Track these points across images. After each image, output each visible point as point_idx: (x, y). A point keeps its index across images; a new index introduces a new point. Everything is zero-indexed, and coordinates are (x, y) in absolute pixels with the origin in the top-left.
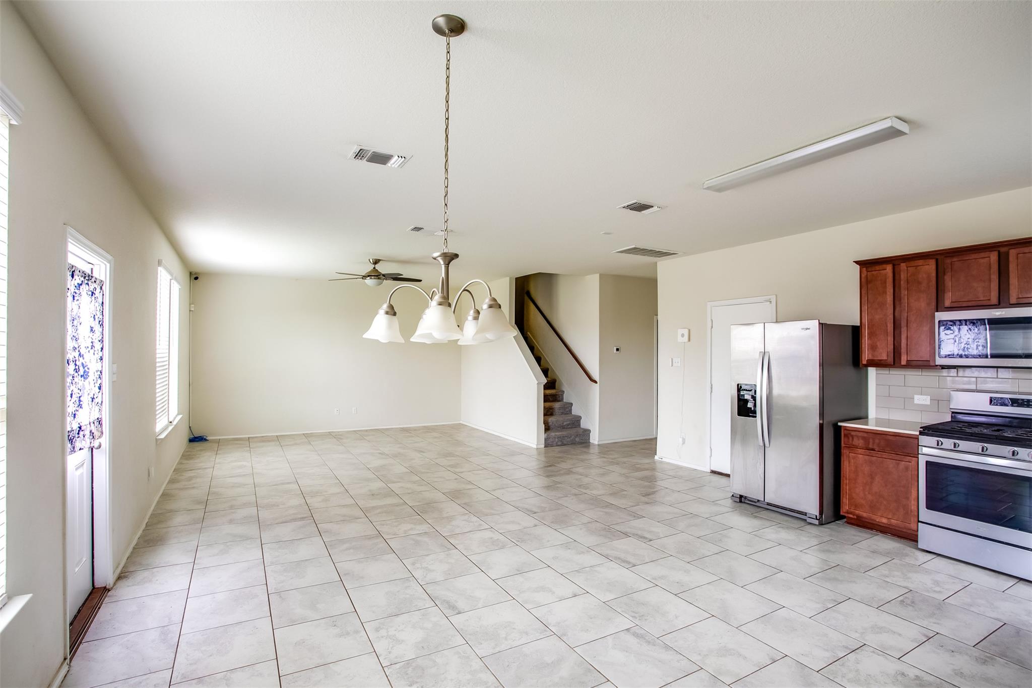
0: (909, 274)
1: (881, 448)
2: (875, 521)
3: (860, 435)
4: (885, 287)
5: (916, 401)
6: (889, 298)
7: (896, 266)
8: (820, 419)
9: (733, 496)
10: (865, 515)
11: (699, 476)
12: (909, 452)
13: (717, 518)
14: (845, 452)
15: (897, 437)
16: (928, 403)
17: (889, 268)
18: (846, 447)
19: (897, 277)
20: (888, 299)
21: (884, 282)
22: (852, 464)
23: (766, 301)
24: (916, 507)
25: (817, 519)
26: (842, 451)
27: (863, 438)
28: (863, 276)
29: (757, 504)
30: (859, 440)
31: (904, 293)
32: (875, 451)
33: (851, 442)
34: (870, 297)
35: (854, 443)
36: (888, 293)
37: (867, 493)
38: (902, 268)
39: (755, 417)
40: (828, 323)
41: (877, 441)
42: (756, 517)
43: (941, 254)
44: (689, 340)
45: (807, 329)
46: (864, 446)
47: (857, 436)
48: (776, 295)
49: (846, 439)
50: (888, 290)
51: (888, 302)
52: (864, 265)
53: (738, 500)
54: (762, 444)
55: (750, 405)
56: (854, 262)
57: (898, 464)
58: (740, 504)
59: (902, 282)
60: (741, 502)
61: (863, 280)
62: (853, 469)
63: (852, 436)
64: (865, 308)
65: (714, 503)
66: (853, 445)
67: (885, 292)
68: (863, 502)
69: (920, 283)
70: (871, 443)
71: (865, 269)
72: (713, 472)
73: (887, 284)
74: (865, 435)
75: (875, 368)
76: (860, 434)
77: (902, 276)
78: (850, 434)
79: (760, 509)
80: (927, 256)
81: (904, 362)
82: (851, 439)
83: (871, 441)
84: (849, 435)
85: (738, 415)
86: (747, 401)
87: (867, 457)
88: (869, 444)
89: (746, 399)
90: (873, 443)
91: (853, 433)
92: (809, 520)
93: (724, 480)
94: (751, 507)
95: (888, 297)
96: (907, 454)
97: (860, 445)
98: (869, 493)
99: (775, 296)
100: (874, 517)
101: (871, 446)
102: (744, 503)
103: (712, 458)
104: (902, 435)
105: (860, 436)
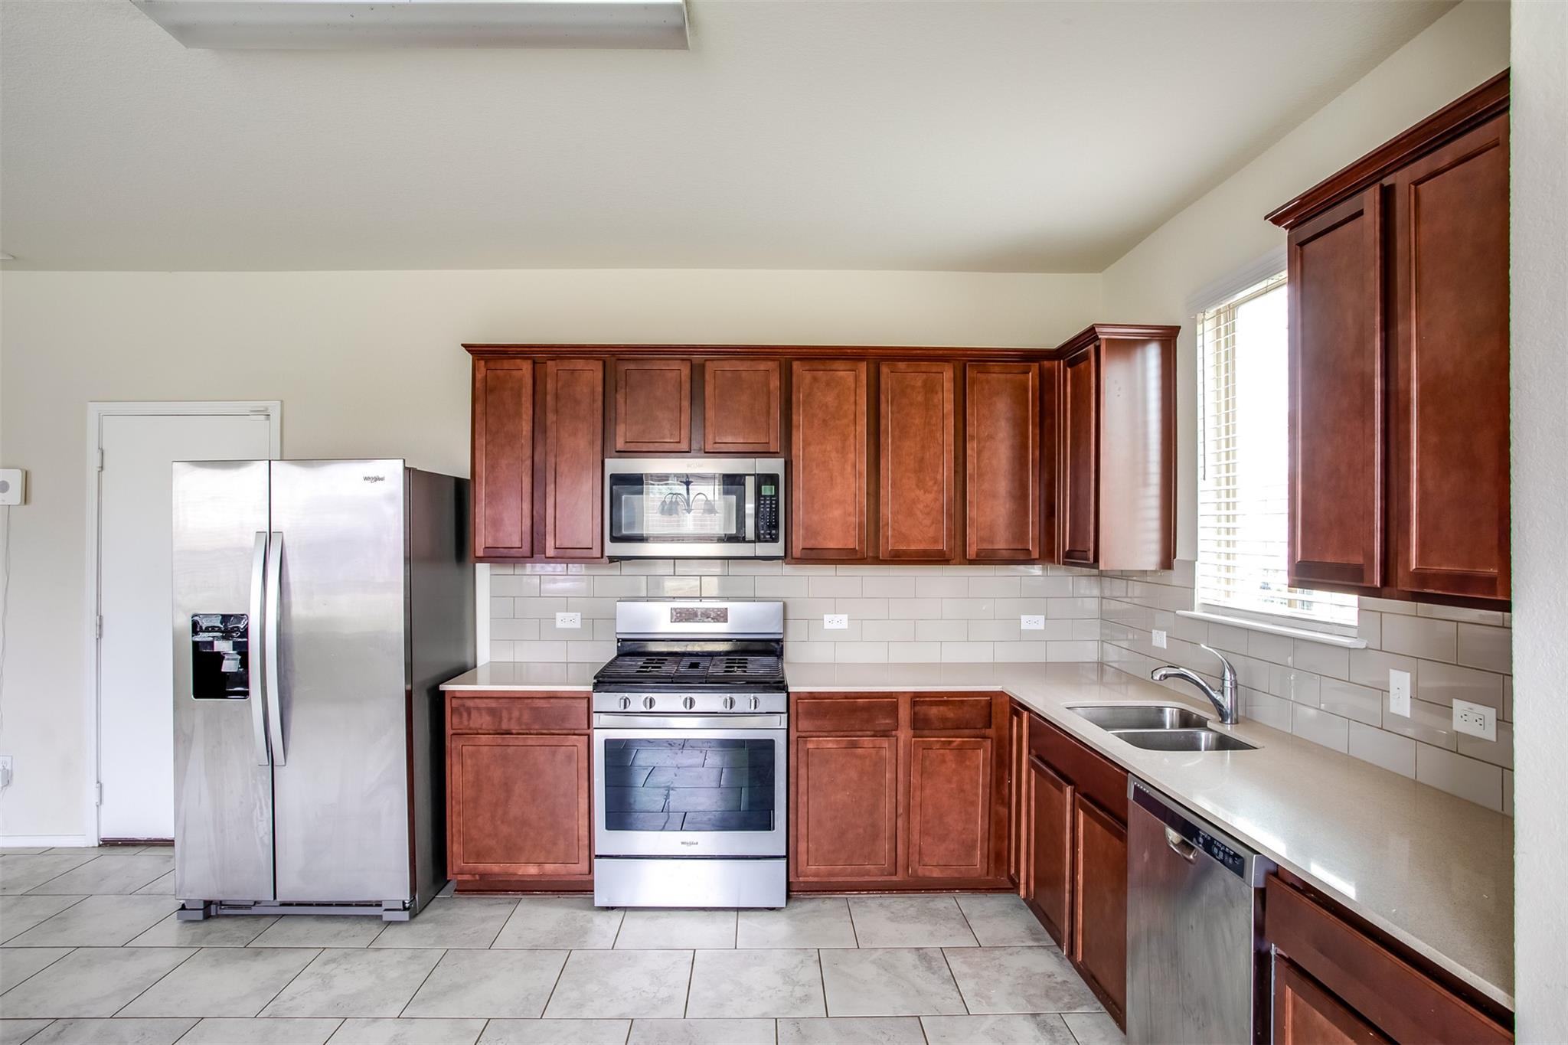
0: (559, 385)
1: (524, 727)
2: (516, 874)
3: (484, 706)
4: (519, 404)
5: (559, 624)
6: (526, 427)
7: (537, 366)
8: (406, 683)
9: (183, 908)
10: (495, 868)
11: (66, 867)
12: (573, 727)
13: (147, 1003)
14: (452, 744)
15: (552, 700)
16: (577, 625)
17: (526, 367)
18: (454, 734)
19: (539, 388)
20: (525, 429)
21: (518, 395)
22: (470, 769)
23: (257, 412)
24: (586, 829)
25: (405, 909)
26: (448, 743)
27: (492, 712)
28: (479, 376)
29: (255, 911)
30: (481, 715)
31: (551, 417)
32: (512, 734)
33: (466, 723)
34: (490, 421)
35: (472, 725)
36: (524, 417)
37: (499, 822)
38: (549, 370)
39: (246, 694)
40: (418, 469)
41: (516, 714)
42: (258, 952)
43: (612, 353)
44: (26, 499)
45: (377, 479)
46: (491, 727)
47: (478, 709)
48: (282, 401)
49: (456, 720)
50: (524, 409)
51: (524, 433)
52: (482, 353)
53: (200, 915)
54: (264, 759)
55: (230, 666)
56: (462, 345)
57: (554, 754)
58: (205, 925)
59: (549, 398)
60: (207, 916)
61: (477, 385)
62: (470, 777)
63: (469, 711)
64: (481, 442)
65: (129, 948)
66: (470, 729)
67: (518, 415)
68: (492, 842)
69: (577, 402)
70: (505, 721)
71: (482, 363)
72: (108, 843)
73: (523, 399)
74: (493, 704)
75: (489, 564)
76: (481, 703)
77: (549, 386)
78: (464, 706)
79: (263, 923)
80: (591, 352)
81: (550, 552)
82: (465, 715)
83: (505, 714)
84: (462, 709)
85: (196, 697)
86: (219, 657)
87: (498, 750)
88: (500, 722)
89: (219, 653)
90: (510, 719)
91: (470, 703)
92: (388, 916)
93: (145, 861)
94: (242, 922)
95: (524, 423)
96: (569, 732)
97: (484, 726)
98: (503, 822)
99: (279, 402)
100: (512, 868)
101: (505, 726)
102: (218, 916)
103: (103, 808)
104: (559, 695)
105: (484, 708)
